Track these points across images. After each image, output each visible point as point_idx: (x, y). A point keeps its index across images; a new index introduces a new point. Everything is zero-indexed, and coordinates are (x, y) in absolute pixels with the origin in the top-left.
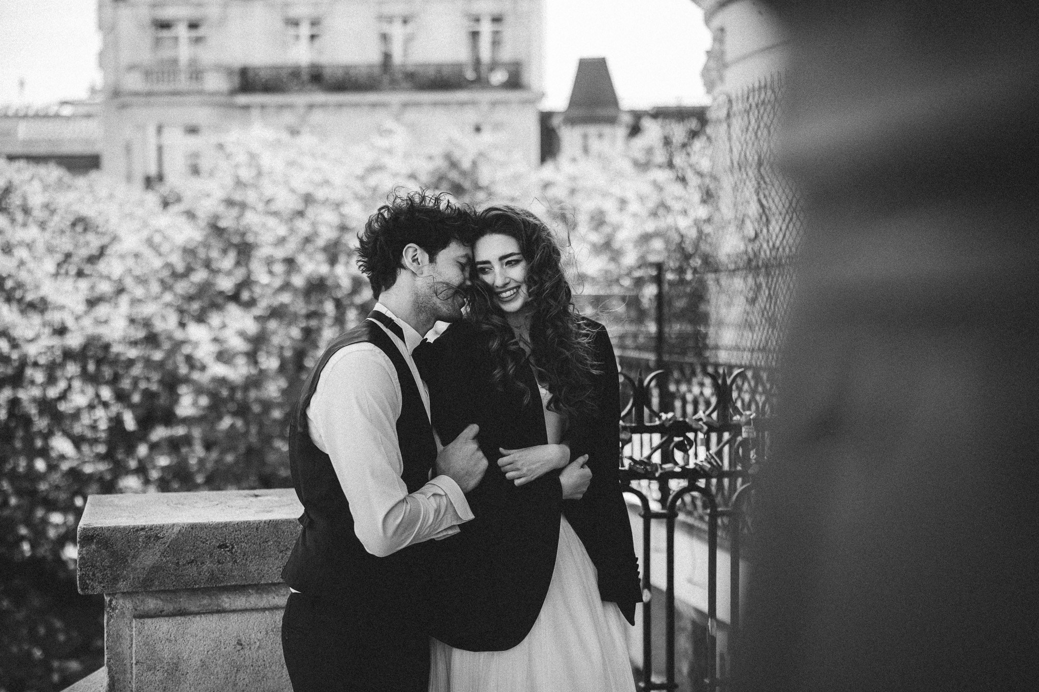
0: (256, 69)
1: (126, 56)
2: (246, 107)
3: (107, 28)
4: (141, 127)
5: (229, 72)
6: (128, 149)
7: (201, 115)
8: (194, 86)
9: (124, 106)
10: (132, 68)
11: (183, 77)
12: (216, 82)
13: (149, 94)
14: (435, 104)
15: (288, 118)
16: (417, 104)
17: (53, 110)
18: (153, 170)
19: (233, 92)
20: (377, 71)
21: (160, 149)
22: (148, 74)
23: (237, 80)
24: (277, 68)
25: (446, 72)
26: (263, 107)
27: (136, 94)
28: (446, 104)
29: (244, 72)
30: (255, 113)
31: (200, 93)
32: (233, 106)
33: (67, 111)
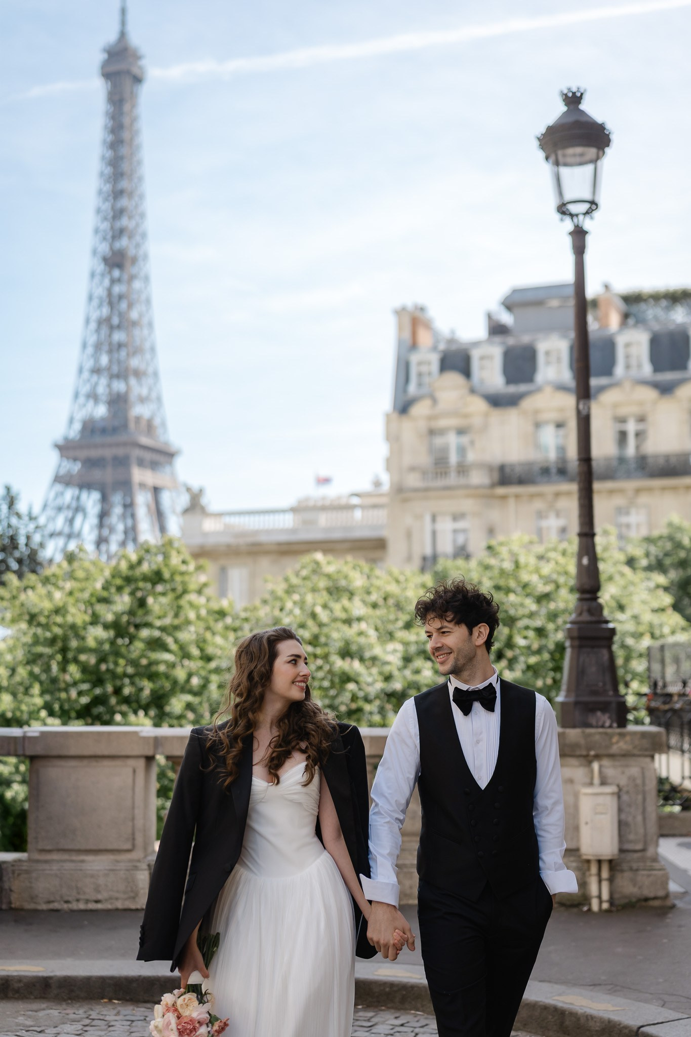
0: (512, 466)
1: (408, 460)
2: (504, 498)
3: (392, 437)
4: (419, 517)
5: (490, 468)
6: (409, 535)
7: (468, 505)
8: (462, 481)
9: (405, 501)
10: (412, 469)
11: (453, 474)
12: (478, 478)
13: (426, 490)
14: (663, 489)
15: (538, 504)
16: (650, 490)
17: (343, 501)
18: (428, 551)
19: (493, 486)
20: (615, 463)
21: (434, 533)
22: (424, 473)
23: (496, 476)
24: (530, 464)
25: (673, 460)
26: (517, 496)
27: (416, 490)
28: (674, 489)
29: (502, 468)
30: (512, 502)
31: (467, 487)
32: (493, 497)
33: (355, 501)
